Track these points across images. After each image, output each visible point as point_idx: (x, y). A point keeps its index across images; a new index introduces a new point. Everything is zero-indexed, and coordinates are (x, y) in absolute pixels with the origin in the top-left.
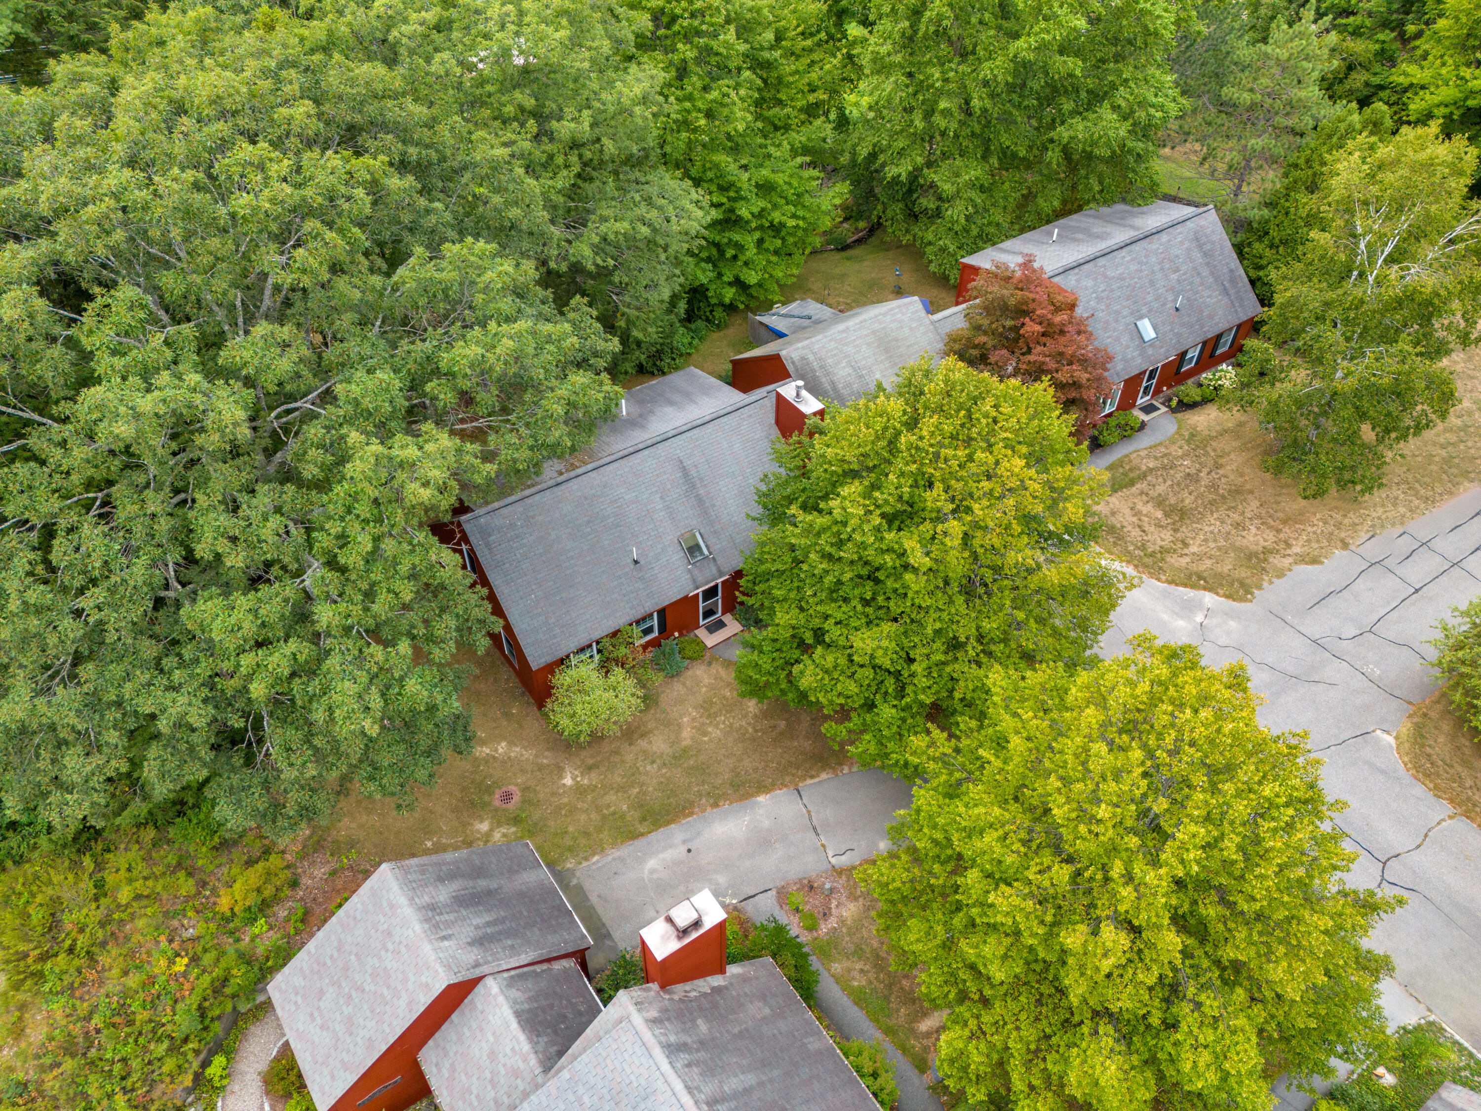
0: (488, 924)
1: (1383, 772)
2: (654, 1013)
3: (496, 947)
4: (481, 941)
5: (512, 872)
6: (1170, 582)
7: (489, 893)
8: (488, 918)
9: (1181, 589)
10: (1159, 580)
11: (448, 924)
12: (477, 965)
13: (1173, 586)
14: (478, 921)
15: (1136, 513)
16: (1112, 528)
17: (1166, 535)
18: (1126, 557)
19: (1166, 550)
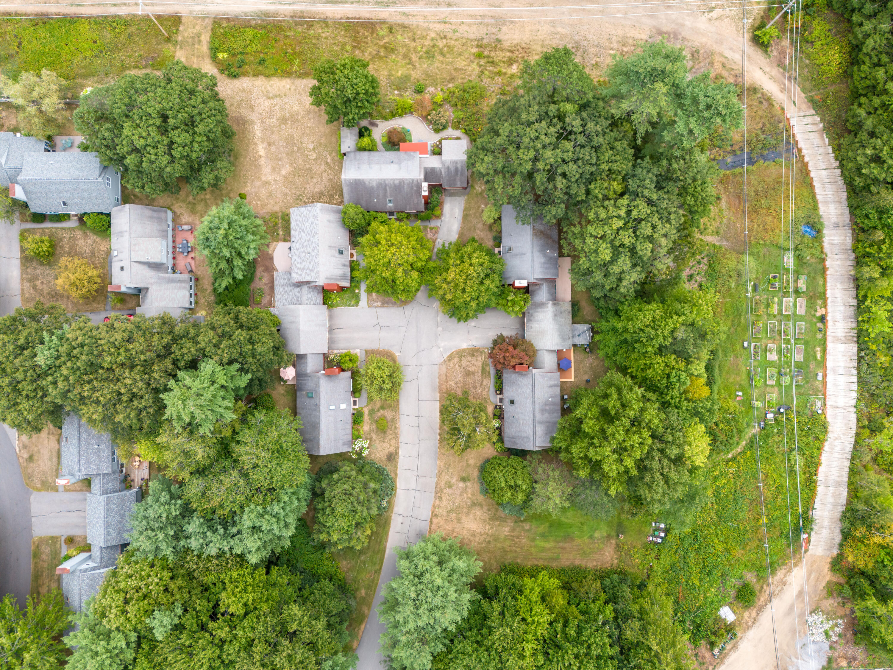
2: (419, 181)
3: (446, 170)
5: (460, 181)
6: (453, 353)
7: (457, 174)
8: (452, 171)
9: (450, 354)
10: (455, 351)
11: (453, 164)
12: (444, 165)
13: (451, 352)
15: (473, 365)
16: (473, 355)
17: (464, 365)
18: (464, 350)
19: (460, 360)
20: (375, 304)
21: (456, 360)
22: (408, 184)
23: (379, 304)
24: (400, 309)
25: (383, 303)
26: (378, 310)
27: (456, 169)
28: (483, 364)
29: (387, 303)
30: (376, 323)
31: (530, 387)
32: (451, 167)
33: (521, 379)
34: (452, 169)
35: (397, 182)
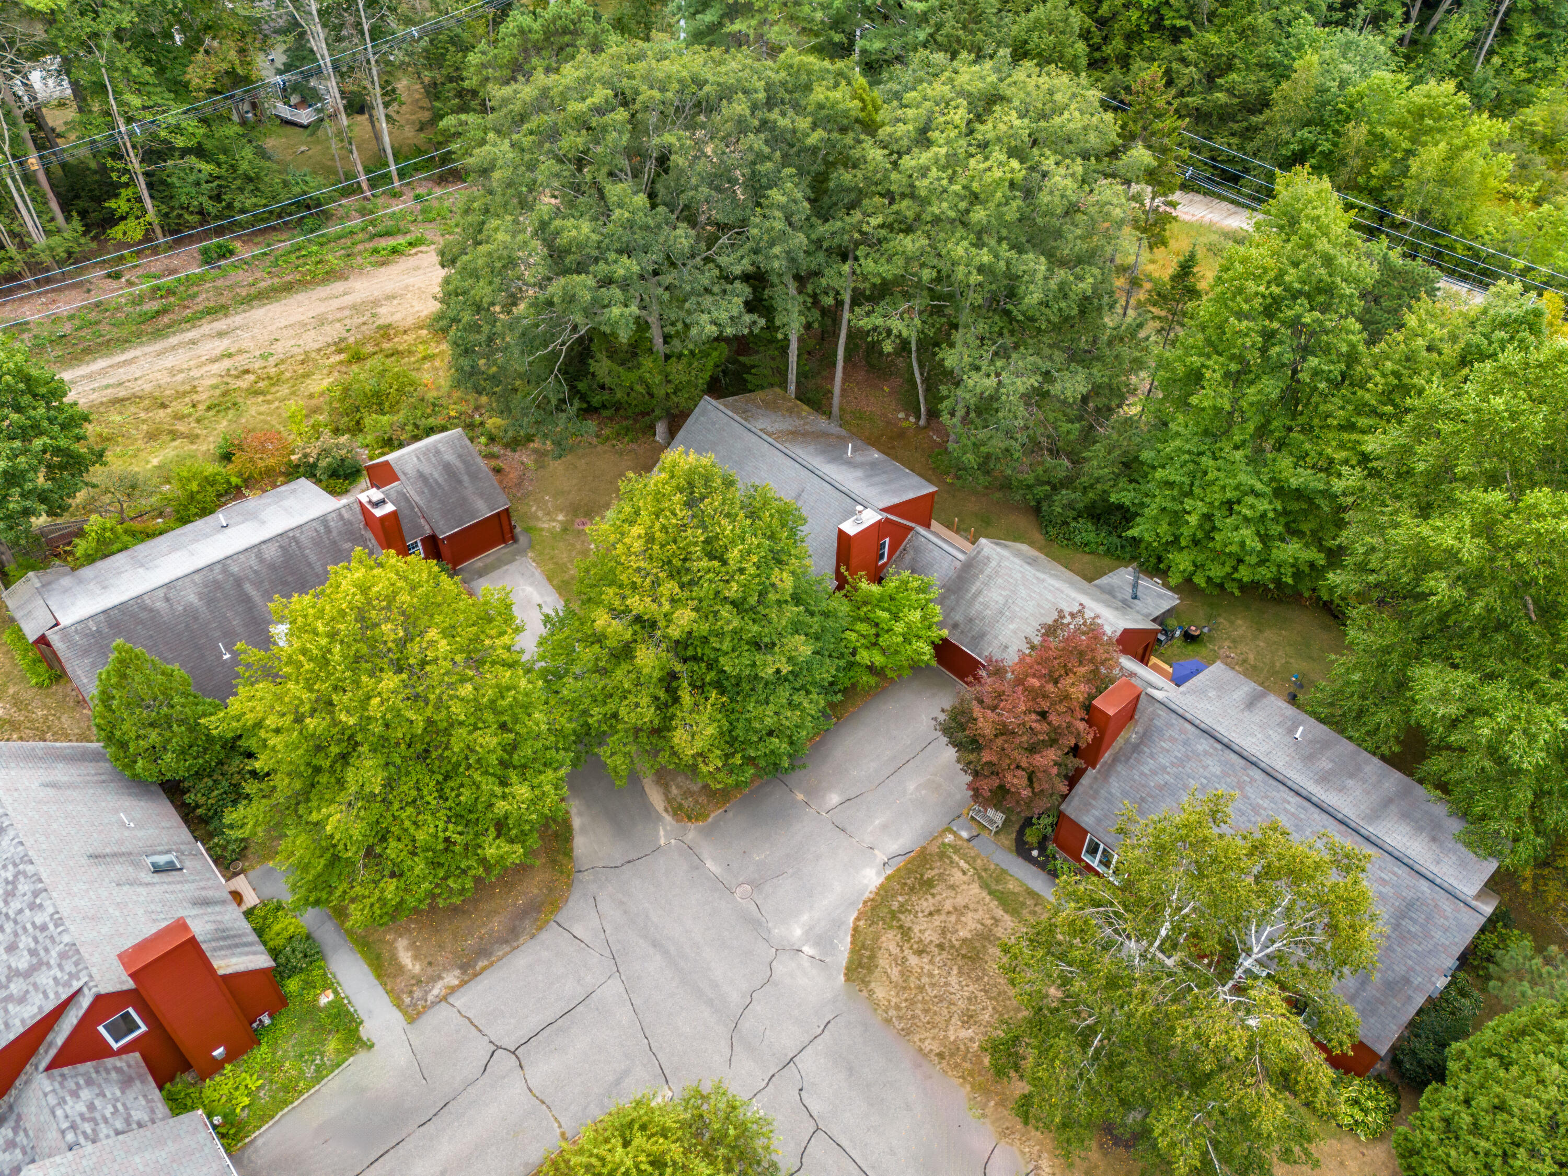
0: (436, 481)
1: (618, 1082)
2: (346, 516)
3: (420, 484)
4: (422, 476)
5: (481, 495)
6: (856, 929)
7: (460, 482)
8: (440, 480)
9: (849, 939)
10: (858, 919)
11: (429, 460)
12: (405, 474)
13: (850, 932)
14: (436, 475)
15: (960, 911)
16: (928, 884)
17: (931, 936)
18: (884, 893)
19: (906, 933)
20: (437, 990)
21: (890, 941)
22: (317, 543)
23: (451, 978)
24: (544, 936)
25: (464, 968)
26: (459, 1000)
27: (448, 468)
28: (985, 886)
29: (483, 952)
30: (482, 1050)
31: (1204, 744)
32: (426, 469)
33: (1148, 765)
34: (437, 474)
35: (271, 552)
